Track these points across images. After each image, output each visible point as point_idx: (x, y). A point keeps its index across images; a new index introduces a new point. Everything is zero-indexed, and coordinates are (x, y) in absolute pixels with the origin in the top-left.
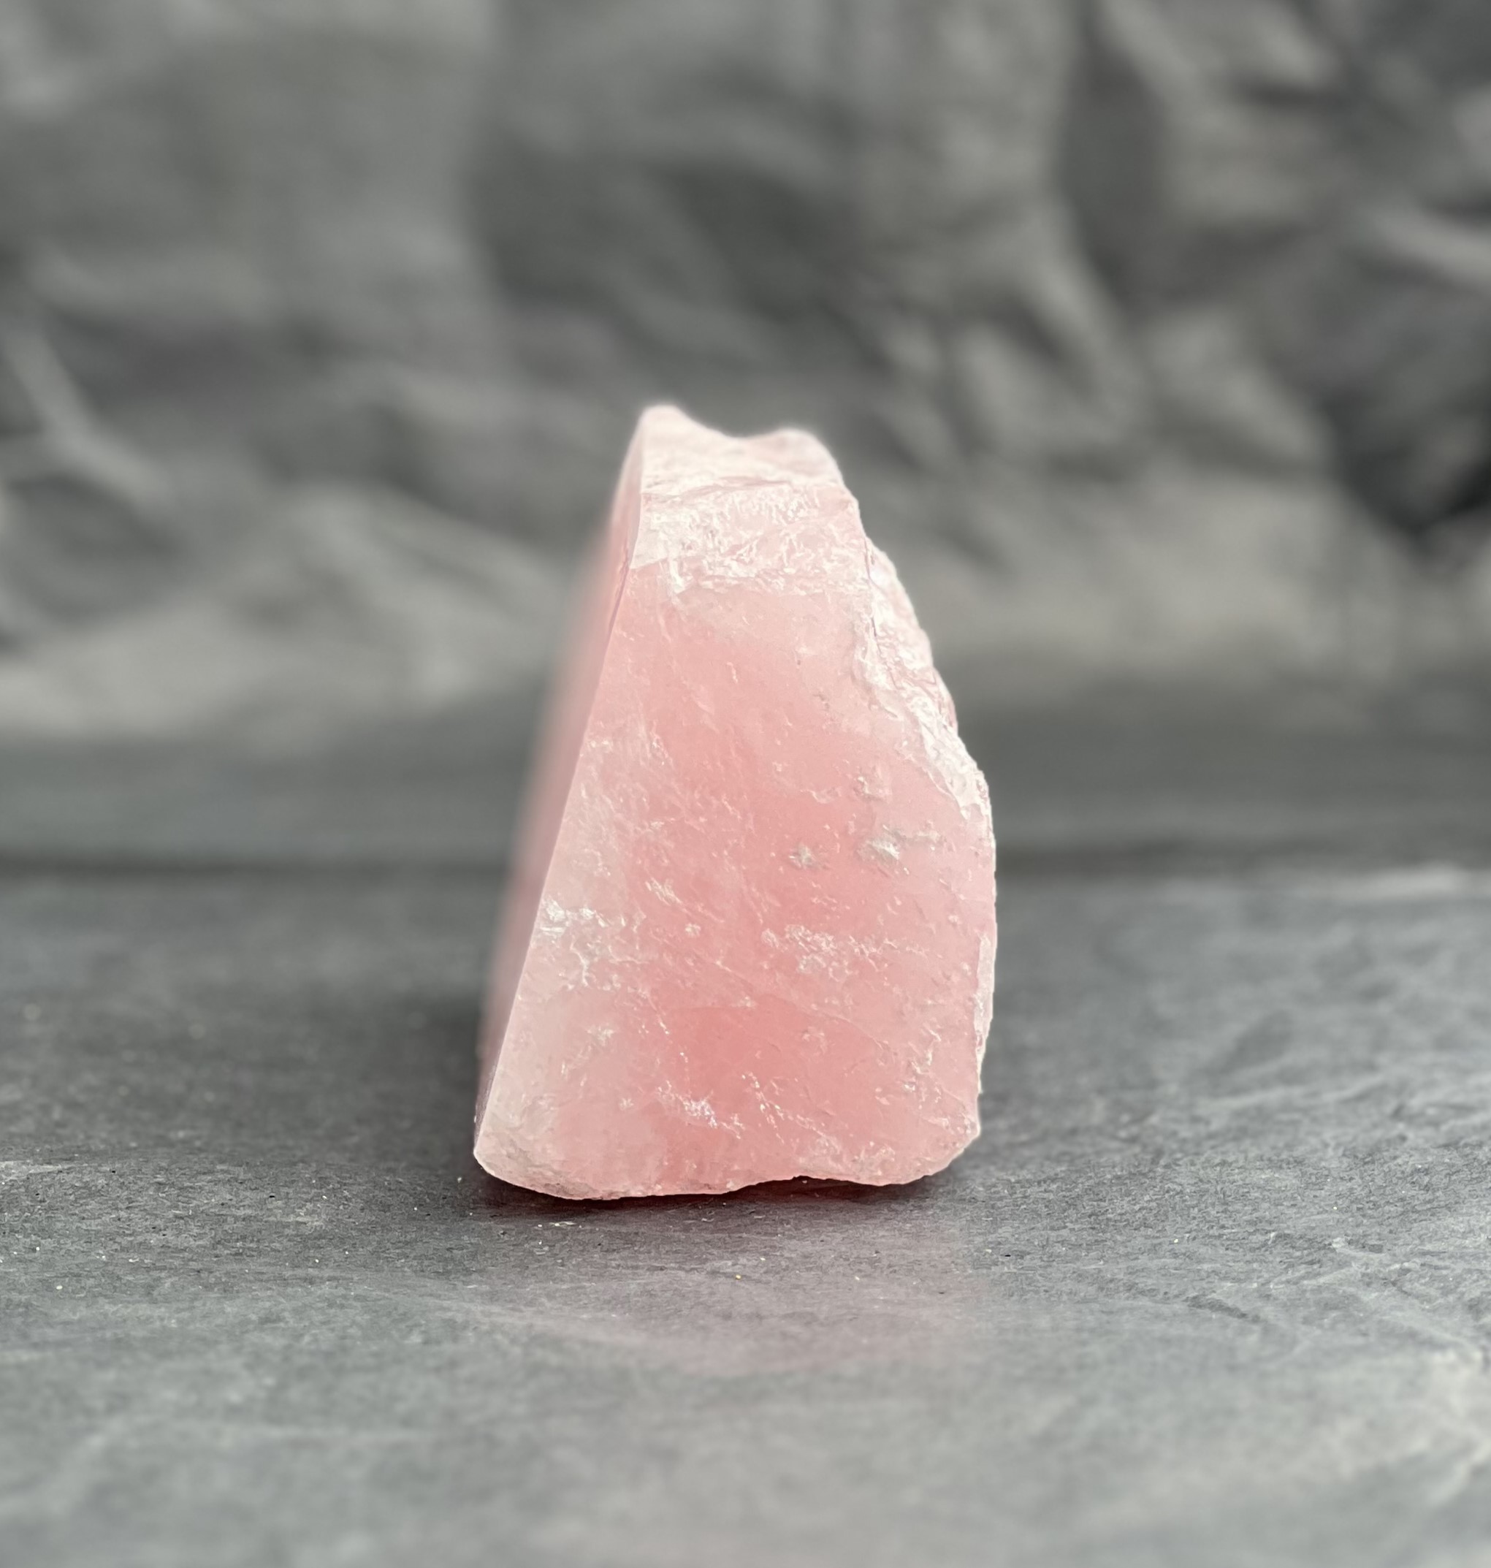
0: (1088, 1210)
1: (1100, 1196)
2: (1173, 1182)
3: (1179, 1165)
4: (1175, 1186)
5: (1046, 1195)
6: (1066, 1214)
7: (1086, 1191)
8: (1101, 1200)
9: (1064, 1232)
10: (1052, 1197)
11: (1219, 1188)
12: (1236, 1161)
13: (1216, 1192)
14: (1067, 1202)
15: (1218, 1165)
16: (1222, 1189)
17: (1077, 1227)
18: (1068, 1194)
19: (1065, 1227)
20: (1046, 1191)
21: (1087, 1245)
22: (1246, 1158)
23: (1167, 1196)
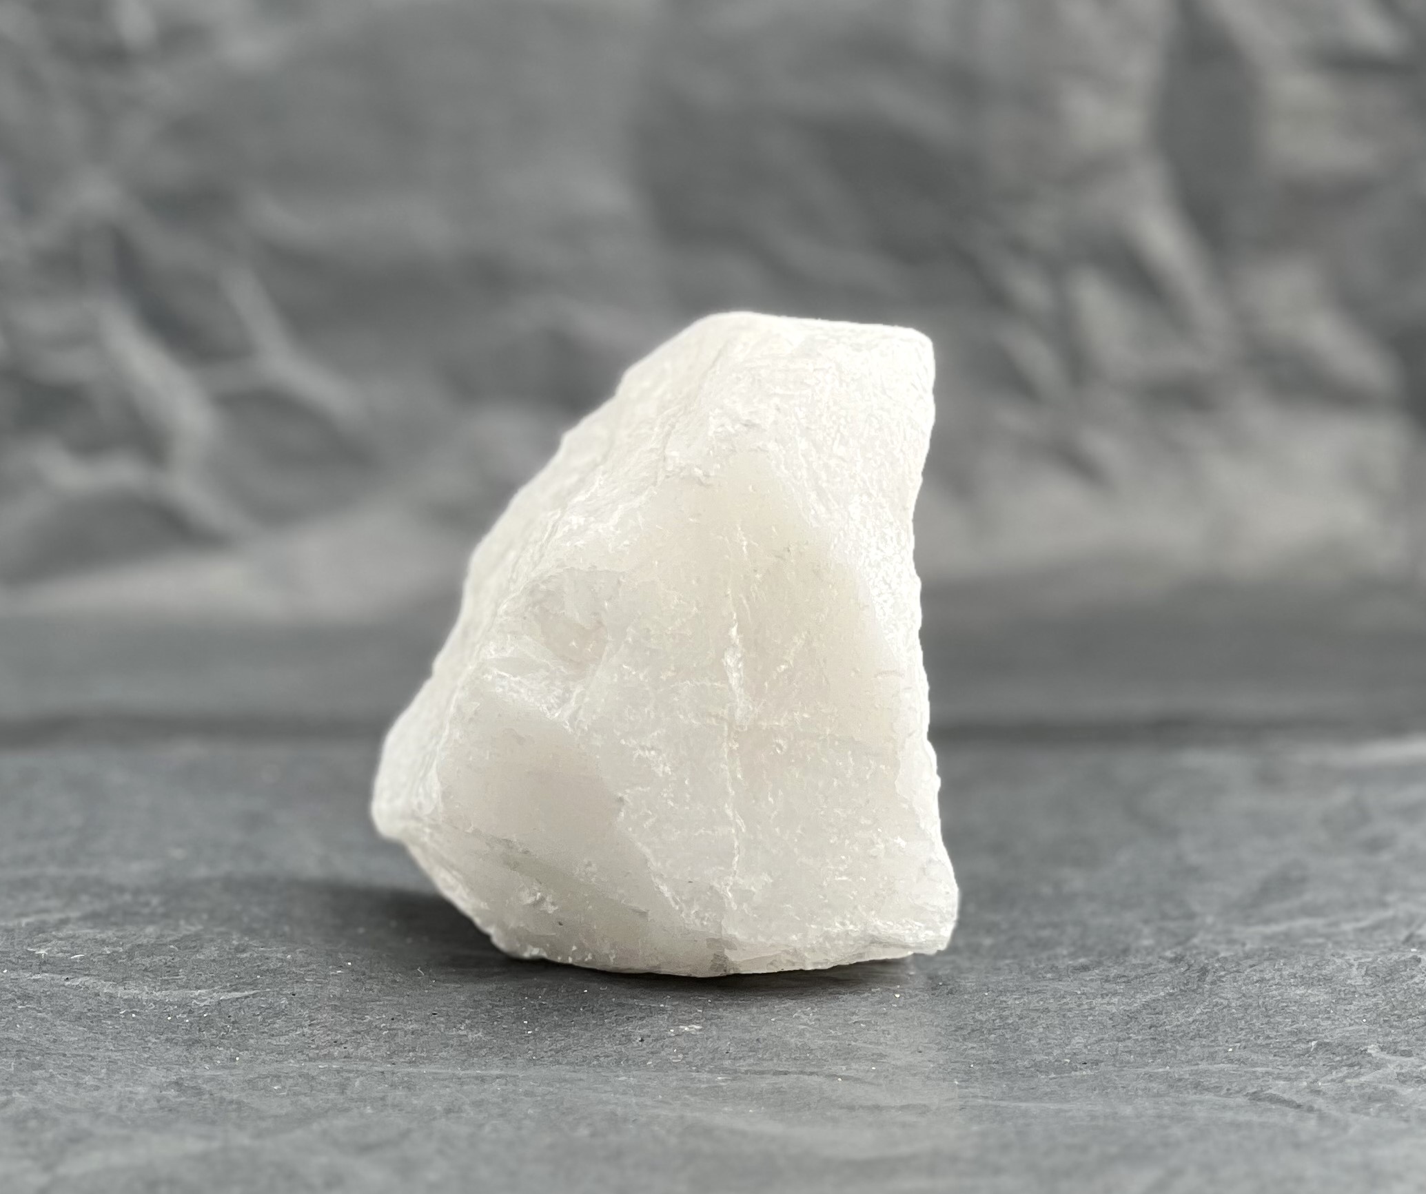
0: (1148, 1022)
1: (1157, 1010)
2: (1221, 997)
3: (1223, 982)
4: (1222, 1001)
5: (1109, 1008)
6: (1128, 1026)
7: (1146, 1006)
8: (1158, 1013)
9: (1129, 1043)
10: (1114, 1010)
11: (1260, 1003)
12: (1273, 978)
13: (1259, 1006)
14: (1128, 1016)
15: (1257, 982)
16: (1264, 1003)
17: (1140, 1037)
18: (1128, 1008)
19: (1129, 1038)
20: (1109, 1004)
21: (1152, 1054)
22: (1281, 976)
23: (1215, 1009)
